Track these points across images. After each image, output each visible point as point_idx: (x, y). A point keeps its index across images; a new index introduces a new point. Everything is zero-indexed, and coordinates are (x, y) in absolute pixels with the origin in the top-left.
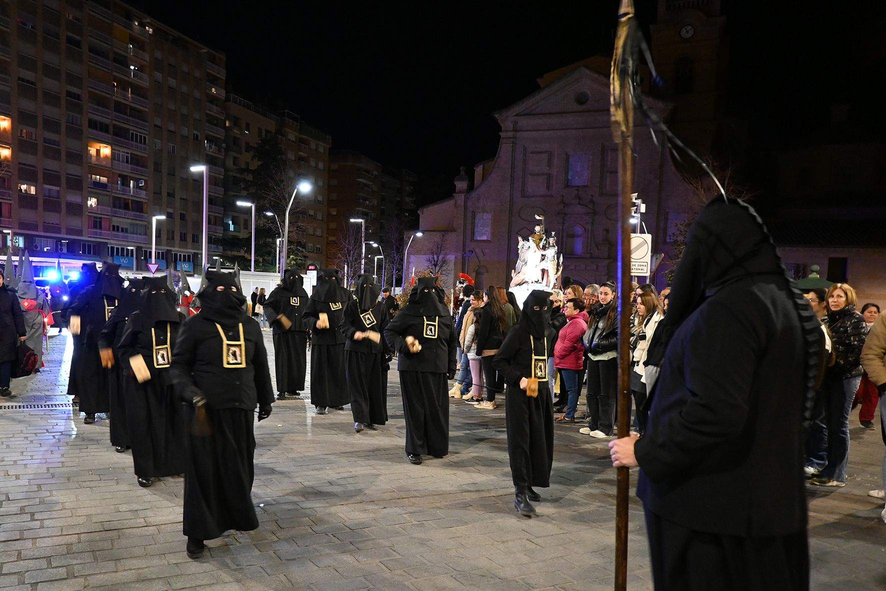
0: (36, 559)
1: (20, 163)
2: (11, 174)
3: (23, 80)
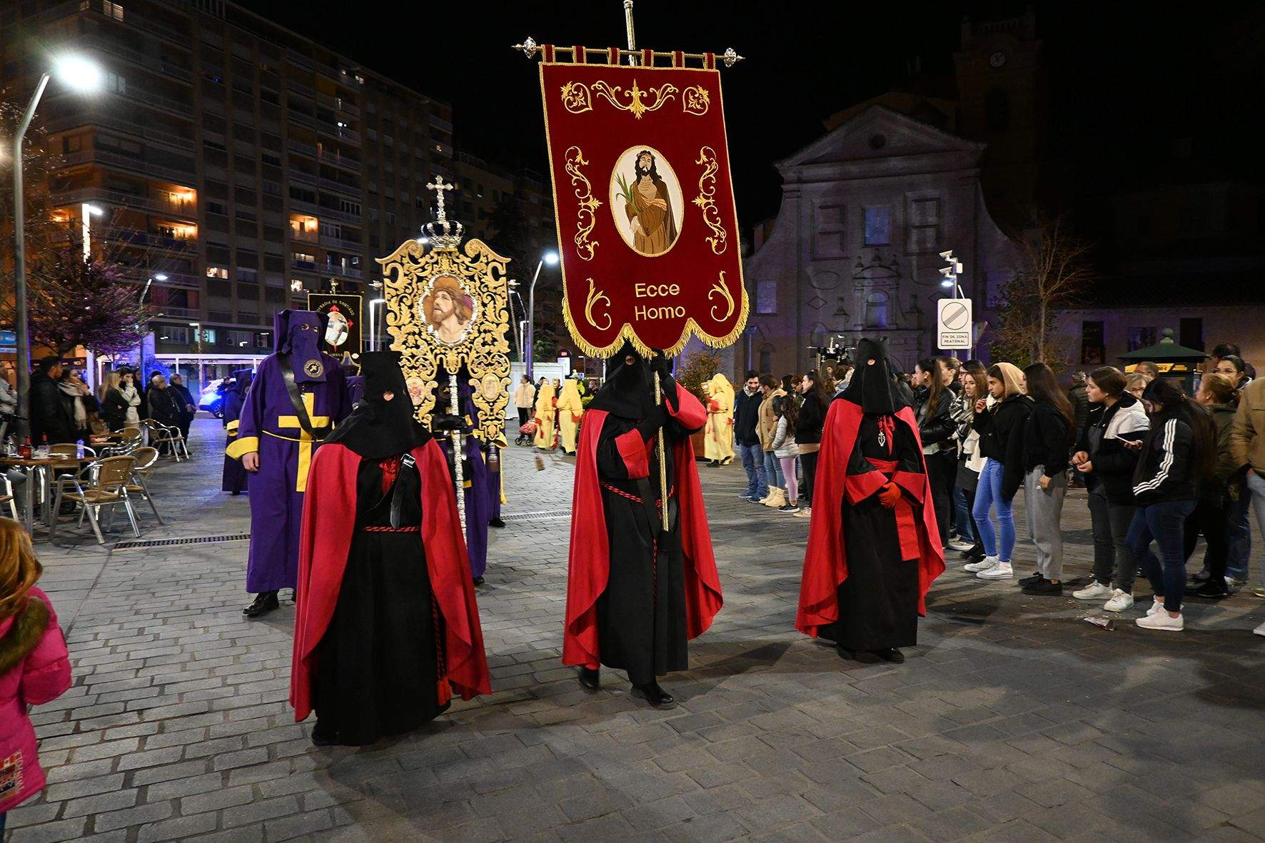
0: (228, 737)
1: (208, 243)
2: (197, 255)
3: (210, 144)
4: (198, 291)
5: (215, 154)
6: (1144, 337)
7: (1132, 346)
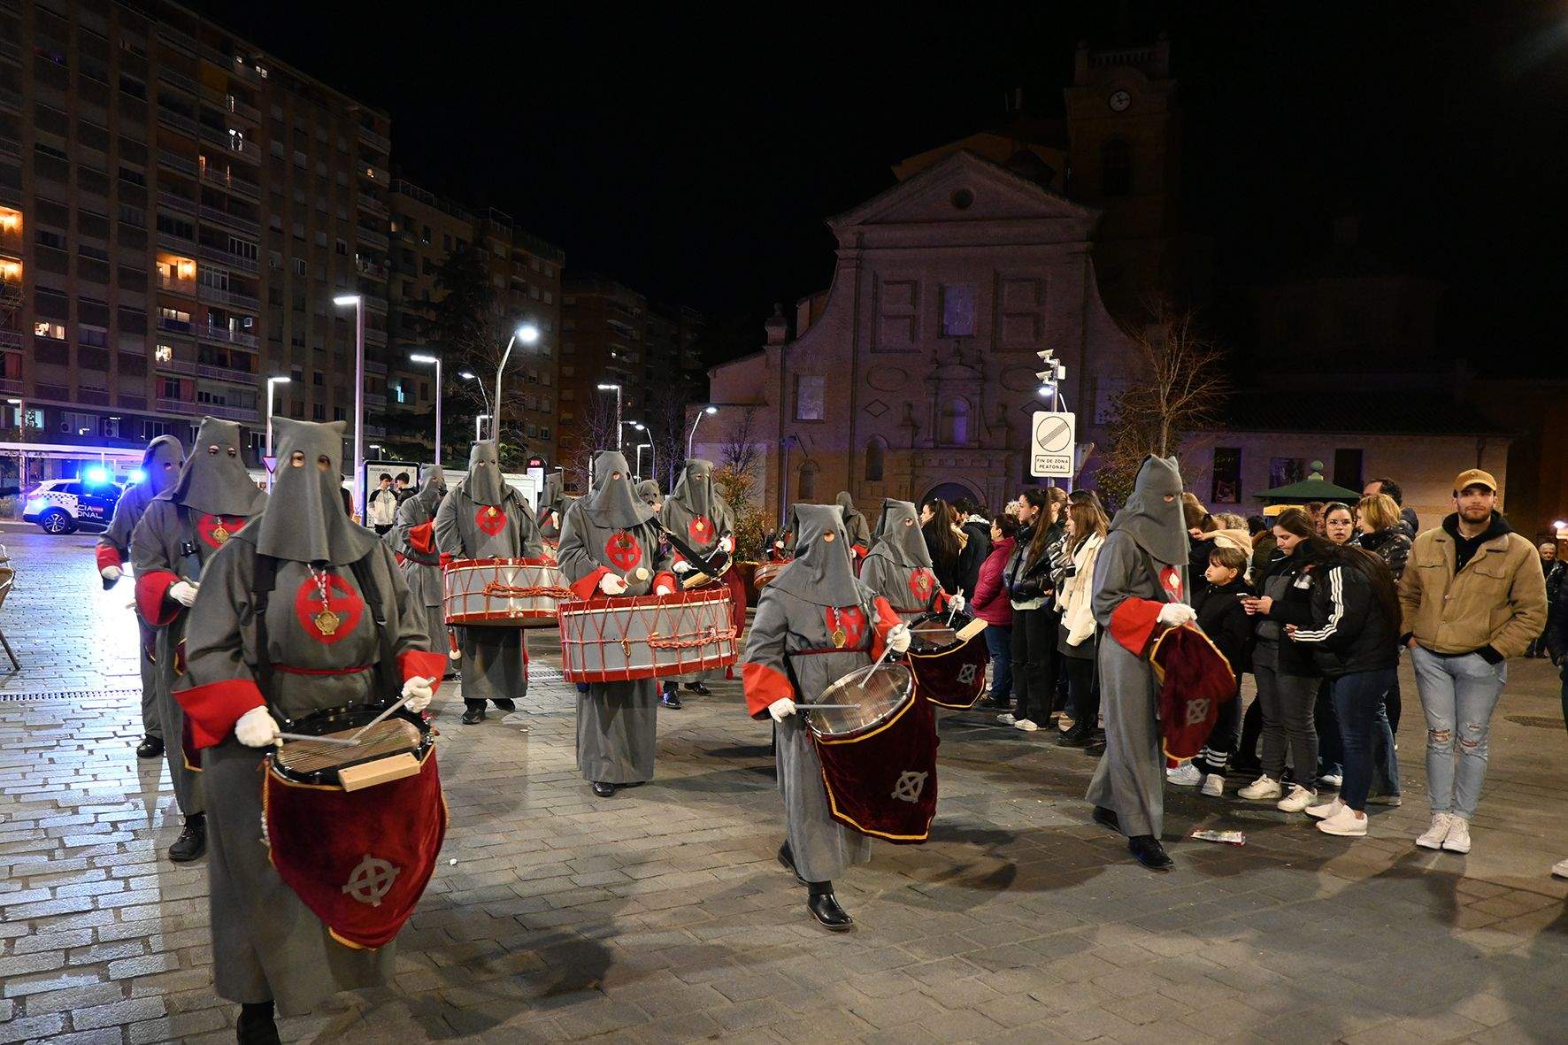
1: (37, 287)
2: (21, 305)
3: (43, 148)
4: (21, 355)
5: (50, 163)
6: (1289, 472)
7: (1275, 482)
